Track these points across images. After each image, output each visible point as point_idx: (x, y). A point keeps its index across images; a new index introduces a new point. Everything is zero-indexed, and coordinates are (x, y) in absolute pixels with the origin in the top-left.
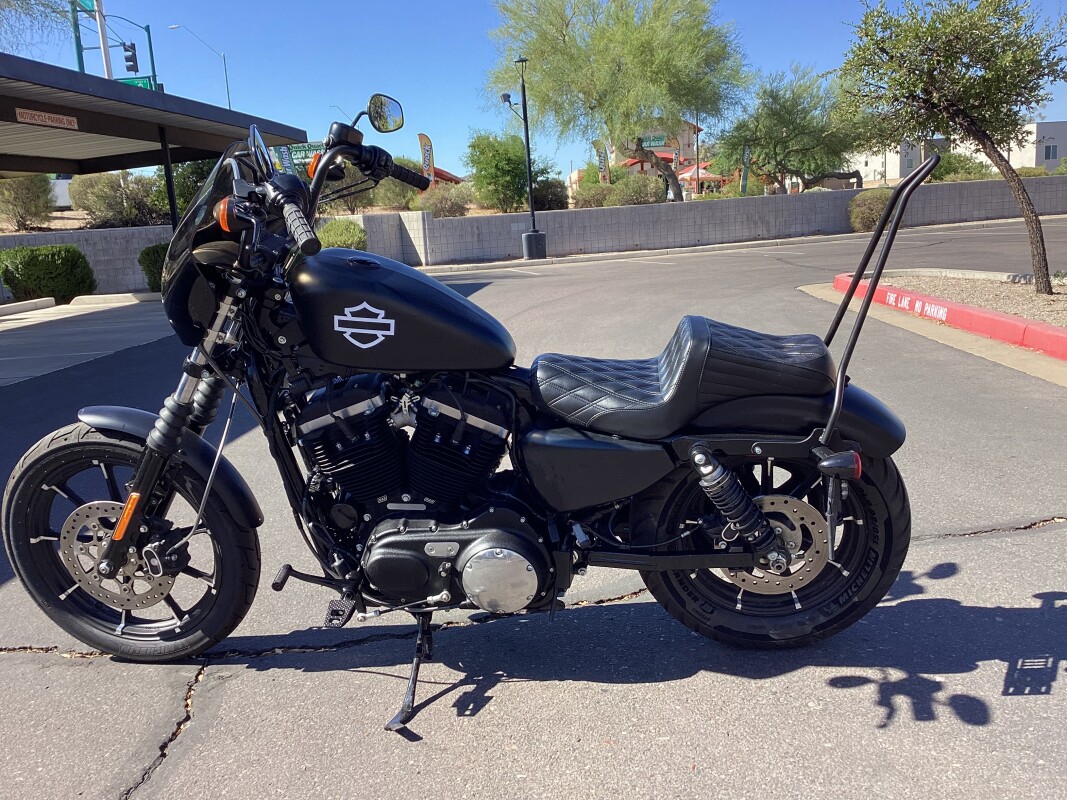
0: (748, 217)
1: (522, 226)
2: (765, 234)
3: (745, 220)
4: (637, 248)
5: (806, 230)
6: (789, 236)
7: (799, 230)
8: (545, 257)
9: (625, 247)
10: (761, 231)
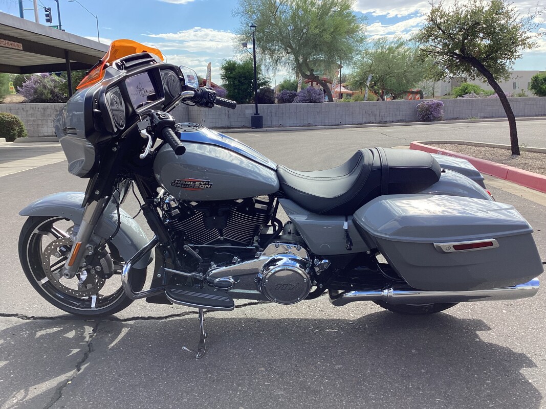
0: (366, 112)
1: (251, 111)
2: (374, 120)
3: (364, 113)
4: (309, 125)
5: (394, 120)
6: (386, 122)
7: (391, 119)
8: (262, 127)
9: (303, 124)
10: (372, 119)
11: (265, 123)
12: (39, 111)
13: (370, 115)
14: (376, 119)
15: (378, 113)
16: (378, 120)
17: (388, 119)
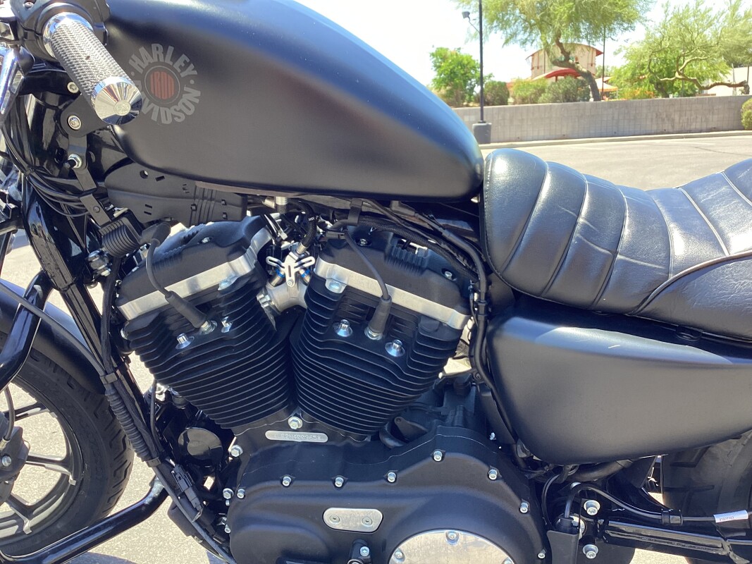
0: (657, 115)
1: (473, 118)
2: (670, 129)
3: (654, 117)
4: (564, 137)
5: (704, 126)
6: (690, 132)
7: (698, 126)
8: (489, 143)
9: (554, 137)
10: (667, 126)
11: (493, 135)
13: (663, 120)
14: (673, 127)
15: (677, 117)
16: (677, 127)
17: (693, 127)
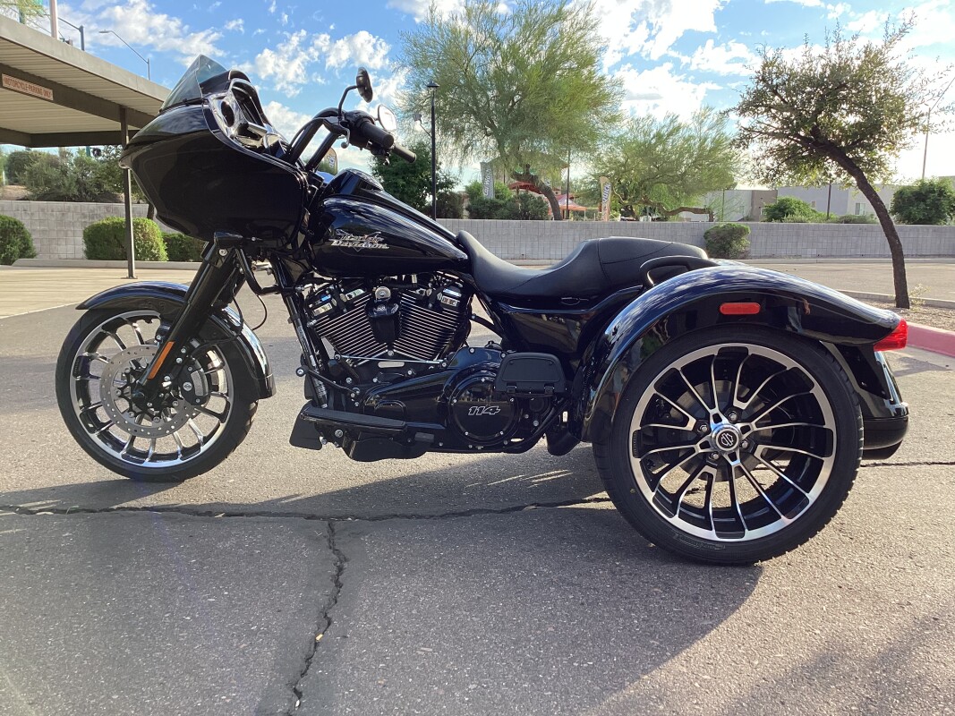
4: (523, 257)
9: (513, 256)
12: (52, 215)
